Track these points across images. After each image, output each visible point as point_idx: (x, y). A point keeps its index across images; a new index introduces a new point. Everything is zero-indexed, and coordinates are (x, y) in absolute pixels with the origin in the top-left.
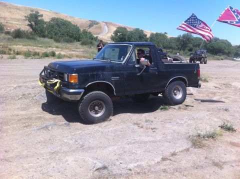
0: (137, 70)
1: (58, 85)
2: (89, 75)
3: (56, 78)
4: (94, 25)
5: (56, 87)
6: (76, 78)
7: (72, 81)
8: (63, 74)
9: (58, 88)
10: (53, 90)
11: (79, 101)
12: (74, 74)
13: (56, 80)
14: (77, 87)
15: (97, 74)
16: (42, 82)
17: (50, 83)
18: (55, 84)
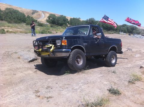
0: (95, 40)
1: (53, 48)
3: (51, 44)
5: (51, 50)
6: (66, 42)
8: (55, 41)
9: (53, 50)
10: (49, 51)
11: (68, 57)
12: (64, 40)
13: (51, 45)
15: (76, 41)
16: (37, 49)
17: (47, 46)
18: (51, 47)
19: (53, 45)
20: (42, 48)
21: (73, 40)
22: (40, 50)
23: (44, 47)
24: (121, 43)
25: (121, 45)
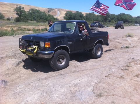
1: (36, 50)
3: (35, 45)
4: (51, 11)
6: (49, 45)
7: (47, 47)
10: (33, 53)
12: (47, 42)
13: (35, 47)
14: (50, 50)
16: (22, 48)
17: (31, 48)
18: (35, 49)
19: (37, 47)
20: (26, 48)
21: (56, 41)
22: (24, 50)
23: (28, 48)
24: (108, 36)
25: (108, 38)
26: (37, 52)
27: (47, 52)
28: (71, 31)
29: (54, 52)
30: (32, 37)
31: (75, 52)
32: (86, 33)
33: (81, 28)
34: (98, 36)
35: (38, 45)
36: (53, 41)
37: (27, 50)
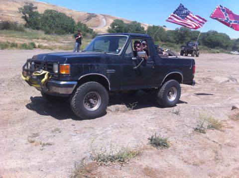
0: (134, 63)
1: (46, 77)
2: (83, 65)
3: (44, 70)
5: (44, 80)
6: (67, 69)
7: (64, 73)
8: (52, 65)
10: (39, 83)
11: (70, 94)
12: (65, 64)
13: (44, 72)
14: (69, 79)
15: (91, 66)
16: (25, 75)
17: (36, 74)
18: (43, 76)
19: (47, 73)
22: (28, 78)
23: (32, 74)
24: (194, 67)
25: (193, 71)
26: (46, 82)
27: (62, 83)
28: (117, 51)
29: (76, 83)
30: (44, 57)
31: (122, 89)
32: (144, 56)
33: (138, 46)
34: (172, 64)
35: (51, 70)
36: (76, 64)
37: (31, 77)
